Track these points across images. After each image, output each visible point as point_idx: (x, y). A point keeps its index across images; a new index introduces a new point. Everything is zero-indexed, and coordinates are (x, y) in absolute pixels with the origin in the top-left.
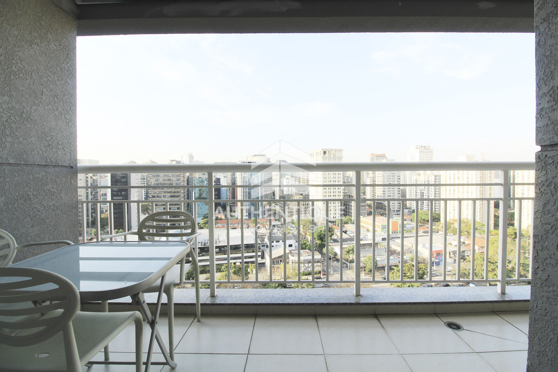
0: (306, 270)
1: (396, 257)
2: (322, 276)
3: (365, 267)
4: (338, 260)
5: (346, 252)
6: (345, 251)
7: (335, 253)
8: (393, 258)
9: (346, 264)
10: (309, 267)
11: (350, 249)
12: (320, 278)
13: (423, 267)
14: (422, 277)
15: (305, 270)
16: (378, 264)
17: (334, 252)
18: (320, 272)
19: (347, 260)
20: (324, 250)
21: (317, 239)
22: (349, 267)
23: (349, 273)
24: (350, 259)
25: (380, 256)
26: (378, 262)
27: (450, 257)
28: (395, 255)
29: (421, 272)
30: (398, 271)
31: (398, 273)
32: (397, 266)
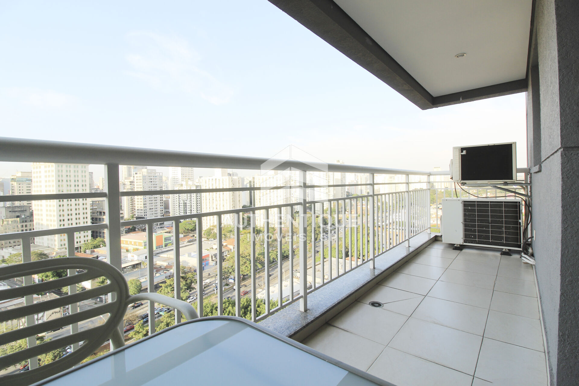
1: (162, 274)
5: (100, 283)
6: (97, 282)
7: (82, 288)
8: (160, 275)
9: (100, 298)
10: (39, 318)
13: (191, 276)
14: (190, 286)
16: (143, 286)
17: (80, 287)
20: (65, 289)
21: (51, 276)
22: (104, 301)
25: (144, 277)
26: (142, 284)
27: (212, 260)
28: (161, 272)
29: (189, 281)
30: (167, 287)
31: (166, 289)
32: (165, 282)
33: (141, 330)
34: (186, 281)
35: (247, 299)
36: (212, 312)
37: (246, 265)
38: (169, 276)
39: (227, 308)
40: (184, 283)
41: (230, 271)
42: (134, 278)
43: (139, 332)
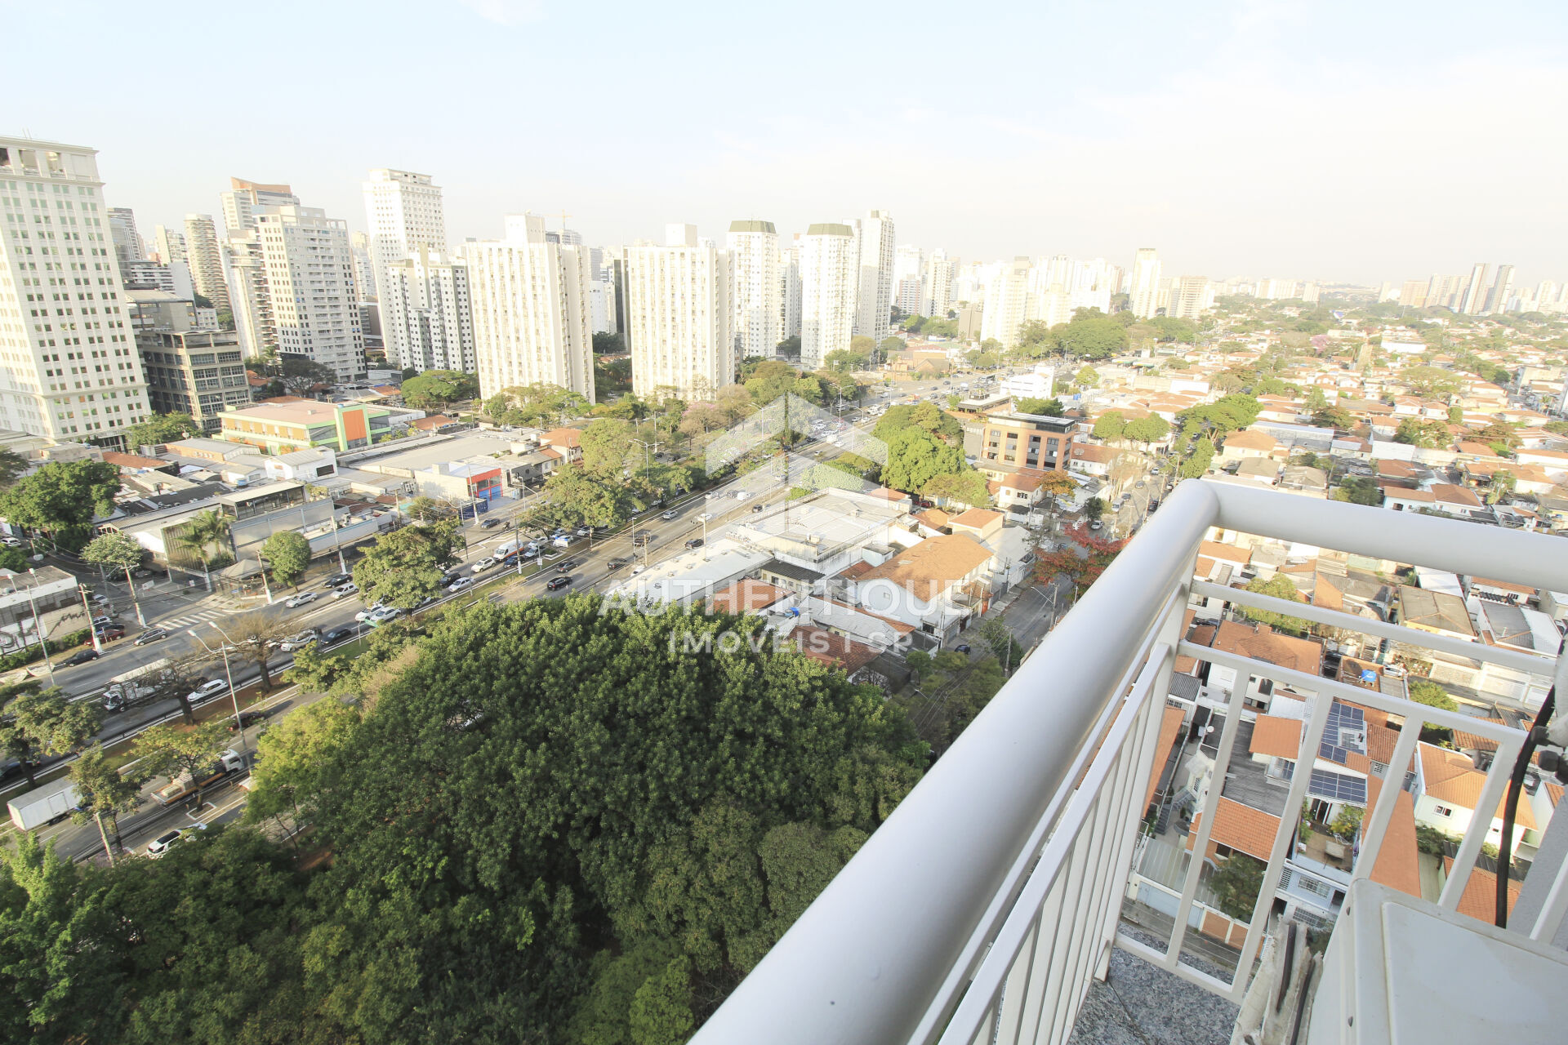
0: (16, 647)
1: (368, 518)
2: (98, 647)
3: (268, 572)
4: (160, 574)
5: (187, 539)
6: (181, 538)
7: (139, 551)
8: (361, 520)
9: (196, 578)
10: (25, 631)
11: (202, 525)
12: (92, 655)
13: (445, 528)
14: (446, 553)
15: (6, 650)
16: (314, 550)
17: (135, 549)
18: (86, 637)
19: (198, 565)
20: (90, 553)
21: (42, 518)
22: (209, 587)
23: (214, 604)
24: (206, 561)
25: (317, 526)
26: (311, 545)
27: (510, 485)
28: (367, 513)
29: (440, 542)
30: (378, 556)
31: (377, 561)
32: (371, 542)
33: (312, 666)
34: (435, 540)
35: (592, 600)
36: (495, 632)
37: (602, 501)
38: (391, 524)
39: (538, 621)
40: (428, 546)
41: (557, 517)
42: (289, 528)
43: (306, 671)
